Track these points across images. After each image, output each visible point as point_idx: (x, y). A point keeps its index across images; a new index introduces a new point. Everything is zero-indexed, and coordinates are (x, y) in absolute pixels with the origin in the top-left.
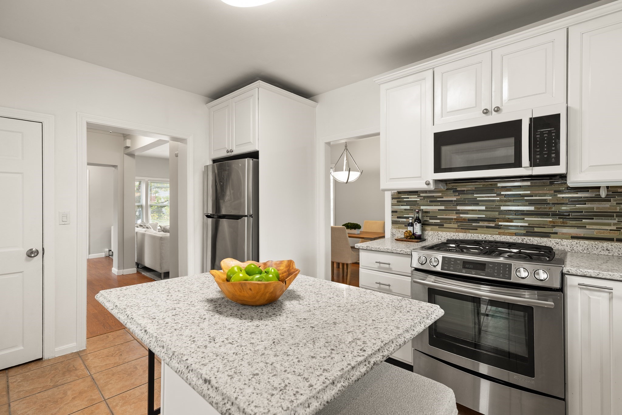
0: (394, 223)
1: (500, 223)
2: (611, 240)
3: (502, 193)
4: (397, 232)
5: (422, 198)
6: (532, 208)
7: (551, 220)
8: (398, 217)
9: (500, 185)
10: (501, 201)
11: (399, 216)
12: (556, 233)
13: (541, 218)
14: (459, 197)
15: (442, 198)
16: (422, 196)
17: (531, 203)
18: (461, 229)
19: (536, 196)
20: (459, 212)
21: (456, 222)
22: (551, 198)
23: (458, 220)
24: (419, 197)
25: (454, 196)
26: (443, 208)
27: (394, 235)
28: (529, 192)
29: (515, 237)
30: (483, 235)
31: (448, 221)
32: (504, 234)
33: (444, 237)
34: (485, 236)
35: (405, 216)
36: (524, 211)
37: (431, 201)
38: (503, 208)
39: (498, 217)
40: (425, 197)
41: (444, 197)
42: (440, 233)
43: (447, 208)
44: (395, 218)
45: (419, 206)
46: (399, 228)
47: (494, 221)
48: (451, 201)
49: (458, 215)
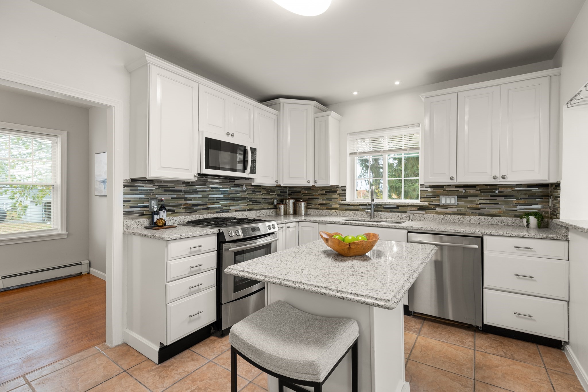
0: (125, 213)
1: (209, 206)
2: (245, 210)
3: (210, 186)
4: (132, 223)
5: (157, 187)
6: (222, 196)
7: (229, 202)
8: (131, 207)
9: (209, 180)
10: (209, 191)
11: (132, 205)
12: (230, 209)
13: (226, 201)
14: (186, 188)
15: (175, 188)
16: (157, 185)
17: (222, 193)
18: (188, 212)
19: (224, 189)
20: (186, 199)
21: (184, 207)
22: (229, 190)
23: (186, 206)
24: (155, 186)
25: (183, 186)
26: (175, 196)
27: (129, 227)
28: (221, 186)
29: (217, 214)
30: (202, 215)
31: (179, 207)
32: (211, 213)
33: (177, 220)
34: (203, 216)
35: (139, 205)
36: (219, 197)
37: (165, 191)
38: (210, 196)
39: (208, 202)
40: (160, 186)
41: (176, 187)
42: (175, 218)
43: (178, 196)
44: (128, 208)
45: (154, 195)
46: (132, 218)
47: (206, 205)
48: (181, 191)
49: (185, 202)
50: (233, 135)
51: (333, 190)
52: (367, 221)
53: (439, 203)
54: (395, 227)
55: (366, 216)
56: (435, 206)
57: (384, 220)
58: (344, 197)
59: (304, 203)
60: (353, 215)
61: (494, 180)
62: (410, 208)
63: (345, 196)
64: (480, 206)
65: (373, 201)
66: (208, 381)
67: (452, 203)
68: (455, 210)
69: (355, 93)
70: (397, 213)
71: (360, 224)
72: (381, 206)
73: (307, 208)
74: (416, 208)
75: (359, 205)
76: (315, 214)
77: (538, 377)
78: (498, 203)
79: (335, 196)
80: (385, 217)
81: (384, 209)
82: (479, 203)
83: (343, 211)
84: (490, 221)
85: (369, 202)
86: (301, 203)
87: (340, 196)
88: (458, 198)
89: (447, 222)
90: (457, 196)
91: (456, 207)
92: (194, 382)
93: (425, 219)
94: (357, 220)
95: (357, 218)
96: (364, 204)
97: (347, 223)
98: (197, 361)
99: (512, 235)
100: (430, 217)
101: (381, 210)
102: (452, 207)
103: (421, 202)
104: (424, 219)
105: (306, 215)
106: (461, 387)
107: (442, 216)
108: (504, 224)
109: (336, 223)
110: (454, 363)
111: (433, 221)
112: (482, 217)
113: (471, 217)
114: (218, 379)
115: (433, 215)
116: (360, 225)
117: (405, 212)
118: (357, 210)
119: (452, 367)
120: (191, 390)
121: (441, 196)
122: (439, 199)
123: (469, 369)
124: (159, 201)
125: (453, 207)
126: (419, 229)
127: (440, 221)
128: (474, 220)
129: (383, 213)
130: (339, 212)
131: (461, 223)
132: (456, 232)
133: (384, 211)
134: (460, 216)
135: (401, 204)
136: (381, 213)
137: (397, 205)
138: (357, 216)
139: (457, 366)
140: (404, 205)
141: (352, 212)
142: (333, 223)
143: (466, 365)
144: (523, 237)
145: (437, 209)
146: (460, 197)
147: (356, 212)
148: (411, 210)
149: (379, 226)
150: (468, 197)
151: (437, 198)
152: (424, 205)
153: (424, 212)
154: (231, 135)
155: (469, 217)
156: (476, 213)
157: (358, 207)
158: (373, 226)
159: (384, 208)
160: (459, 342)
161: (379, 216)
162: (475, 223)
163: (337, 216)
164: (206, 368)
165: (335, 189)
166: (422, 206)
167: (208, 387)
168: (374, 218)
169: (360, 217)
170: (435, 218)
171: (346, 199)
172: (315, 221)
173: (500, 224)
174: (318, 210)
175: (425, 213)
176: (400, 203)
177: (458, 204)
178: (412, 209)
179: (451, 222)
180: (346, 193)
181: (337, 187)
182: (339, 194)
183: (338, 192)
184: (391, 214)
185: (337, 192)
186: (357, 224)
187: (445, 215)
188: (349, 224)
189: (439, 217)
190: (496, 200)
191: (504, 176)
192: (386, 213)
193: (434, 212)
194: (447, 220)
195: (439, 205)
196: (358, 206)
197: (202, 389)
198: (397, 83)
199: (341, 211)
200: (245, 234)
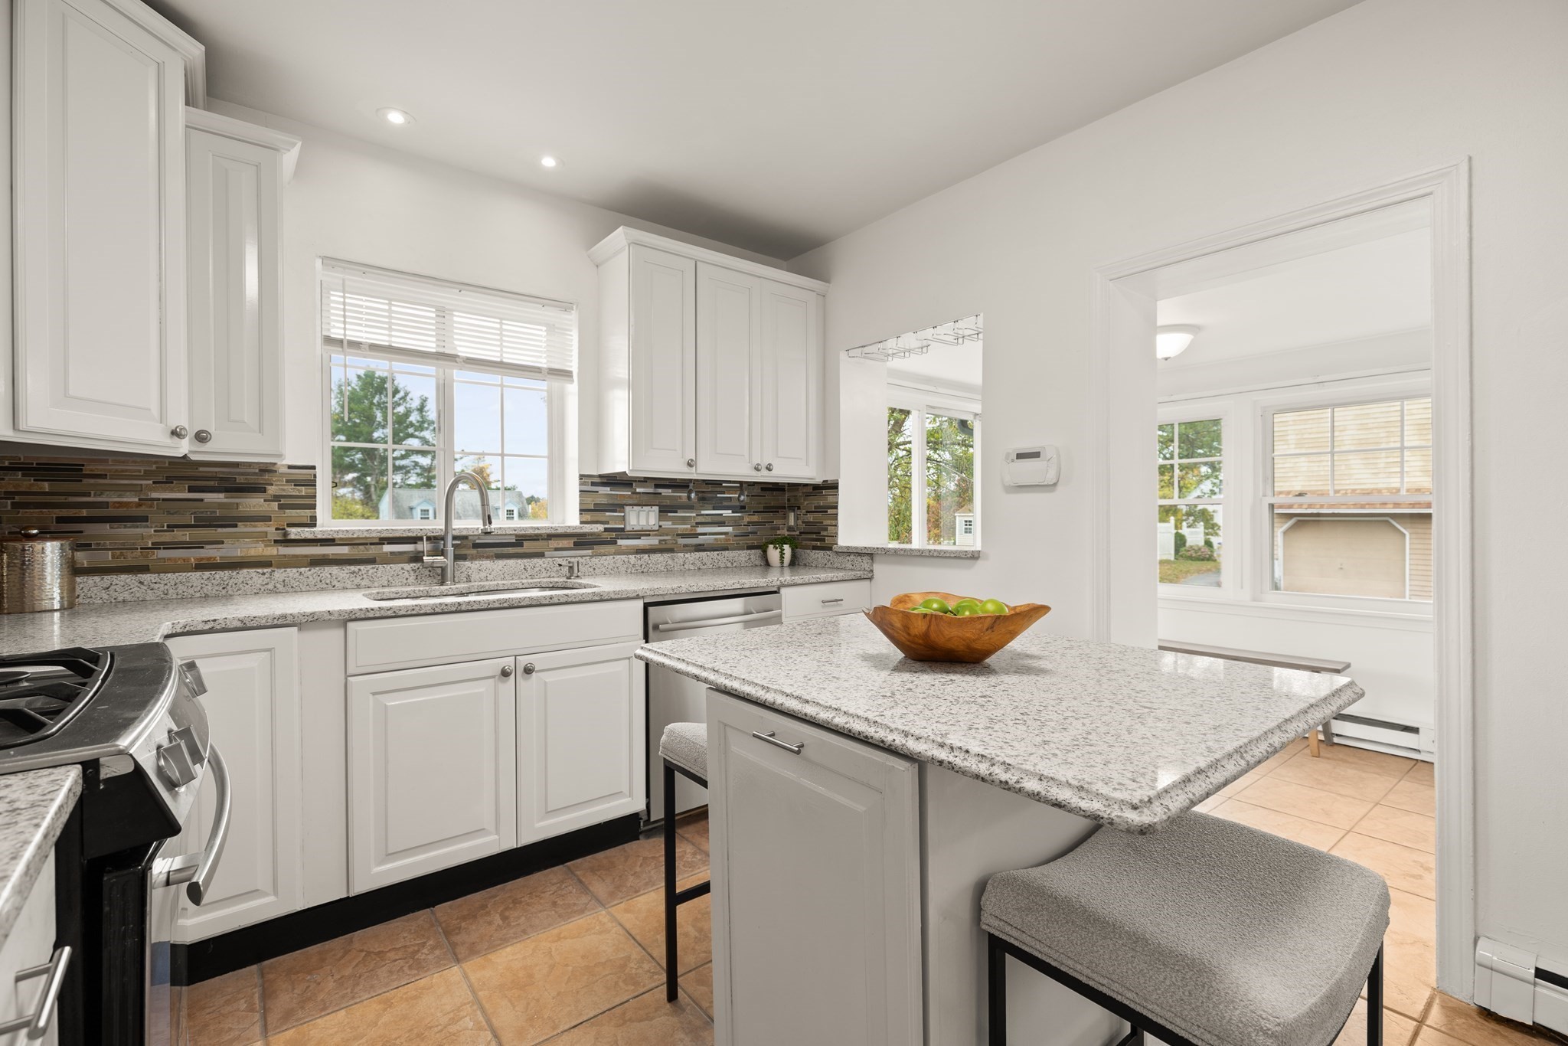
51: (240, 479)
52: (437, 593)
53: (623, 526)
56: (614, 535)
57: (490, 585)
58: (308, 513)
59: (57, 544)
61: (755, 473)
62: (554, 544)
63: (313, 507)
64: (700, 530)
67: (641, 524)
68: (653, 541)
69: (396, 118)
70: (519, 561)
71: (506, 601)
72: (465, 542)
73: (73, 571)
74: (569, 543)
75: (377, 541)
76: (126, 595)
78: (724, 523)
79: (254, 503)
80: (483, 575)
81: (474, 552)
82: (697, 523)
83: (302, 570)
84: (716, 561)
85: (438, 527)
86: (38, 546)
87: (281, 507)
88: (660, 511)
89: (643, 572)
90: (657, 507)
91: (656, 535)
93: (594, 569)
94: (397, 596)
95: (394, 590)
96: (410, 534)
99: (819, 580)
100: (606, 563)
101: (466, 555)
102: (649, 535)
103: (581, 523)
105: (71, 606)
107: (632, 557)
108: (735, 564)
111: (612, 572)
112: (704, 554)
113: (686, 555)
115: (614, 558)
117: (541, 555)
118: (371, 561)
121: (627, 508)
122: (623, 514)
125: (651, 533)
127: (629, 571)
128: (691, 562)
129: (476, 562)
130: (279, 574)
131: (669, 572)
133: (473, 558)
134: (666, 555)
135: (537, 532)
136: (467, 563)
137: (516, 535)
138: (373, 582)
140: (536, 535)
141: (352, 568)
142: (389, 613)
144: (831, 581)
145: (620, 542)
146: (665, 510)
147: (369, 567)
148: (557, 549)
150: (678, 511)
151: (620, 512)
152: (596, 531)
153: (589, 552)
155: (681, 555)
156: (692, 545)
157: (373, 551)
159: (476, 546)
161: (464, 575)
162: (692, 567)
163: (274, 592)
165: (252, 479)
166: (584, 535)
168: (454, 582)
169: (388, 586)
170: (617, 565)
171: (314, 518)
172: (280, 622)
173: (729, 565)
174: (146, 577)
175: (592, 553)
176: (532, 528)
177: (660, 526)
178: (560, 546)
179: (651, 570)
180: (315, 497)
181: (267, 469)
182: (276, 498)
183: (272, 490)
184: (501, 563)
185: (264, 491)
186: (497, 605)
187: (638, 556)
188: (463, 608)
189: (626, 560)
191: (770, 465)
192: (487, 564)
193: (610, 548)
194: (643, 567)
195: (622, 530)
196: (371, 544)
198: (549, 162)
199: (295, 570)
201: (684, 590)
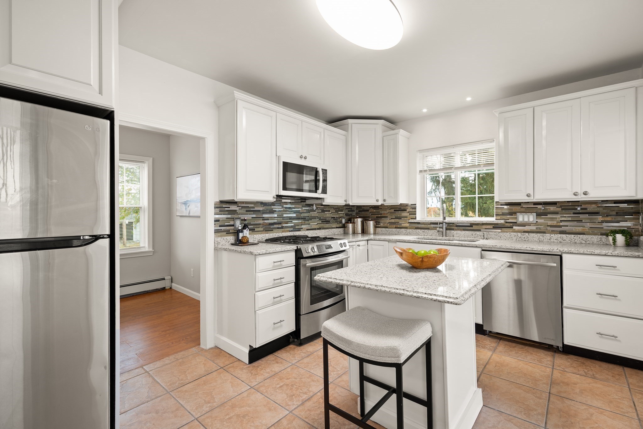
0: (216, 231)
1: (283, 225)
2: (315, 229)
3: (284, 206)
4: (221, 240)
5: (240, 208)
6: (295, 215)
7: (301, 221)
8: (220, 226)
9: (283, 201)
10: (284, 211)
11: (221, 224)
12: (302, 228)
13: (298, 220)
14: (264, 208)
15: (254, 208)
16: (240, 206)
17: (295, 212)
18: (265, 231)
19: (296, 209)
20: (264, 219)
21: (263, 226)
22: (300, 209)
23: (263, 225)
24: (238, 207)
25: (261, 207)
26: (254, 216)
27: (219, 244)
28: (294, 206)
29: (290, 233)
30: (278, 233)
31: (258, 226)
32: (285, 232)
33: (257, 238)
34: (279, 234)
35: (226, 224)
36: (292, 217)
37: (246, 211)
38: (285, 215)
39: (282, 221)
40: (243, 207)
41: (255, 208)
42: (255, 236)
43: (257, 216)
44: (217, 227)
45: (238, 215)
46: (221, 236)
47: (281, 224)
48: (259, 211)
49: (263, 221)
50: (305, 158)
51: (402, 208)
52: (439, 239)
53: (516, 221)
54: (468, 245)
55: (437, 235)
56: (511, 224)
57: (457, 239)
58: (414, 216)
59: (372, 222)
60: (424, 234)
61: (575, 197)
62: (484, 227)
63: (415, 214)
64: (561, 224)
65: (445, 219)
66: (294, 380)
67: (530, 220)
68: (534, 228)
69: (425, 110)
70: (470, 232)
72: (453, 225)
73: (376, 227)
74: (491, 227)
75: (430, 223)
76: (384, 232)
77: (620, 395)
78: (582, 221)
79: (404, 214)
80: (458, 235)
81: (456, 228)
82: (560, 221)
83: (413, 230)
84: (573, 239)
85: (440, 220)
86: (369, 222)
87: (410, 214)
88: (536, 215)
89: (525, 240)
90: (535, 213)
91: (534, 225)
92: (282, 379)
93: (501, 237)
94: (428, 239)
95: (428, 237)
96: (436, 222)
97: (418, 241)
98: (281, 363)
99: (593, 253)
100: (506, 235)
101: (454, 229)
102: (531, 225)
103: (496, 219)
104: (499, 237)
105: (375, 234)
106: (535, 398)
107: (519, 234)
108: (588, 242)
109: (406, 241)
110: (529, 379)
111: (509, 239)
112: (564, 236)
113: (552, 235)
114: (302, 378)
115: (510, 234)
116: (431, 243)
117: (480, 230)
118: (428, 229)
119: (527, 382)
120: (280, 385)
121: (518, 214)
122: (516, 216)
123: (545, 384)
124: (242, 220)
125: (531, 224)
126: (494, 247)
127: (518, 239)
128: (555, 239)
129: (456, 231)
130: (408, 230)
131: (540, 242)
132: (532, 250)
133: (456, 230)
134: (539, 234)
135: (475, 222)
136: (453, 231)
137: (470, 223)
138: (428, 234)
139: (532, 381)
140: (477, 223)
141: (423, 230)
142: (404, 241)
143: (542, 380)
144: (605, 255)
145: (514, 227)
146: (539, 215)
147: (427, 230)
148: (486, 229)
149: (451, 244)
150: (548, 215)
151: (514, 215)
152: (500, 223)
153: (500, 231)
154: (304, 158)
155: (549, 235)
156: (557, 231)
157: (429, 226)
158: (445, 244)
159: (457, 226)
160: (536, 360)
161: (452, 235)
162: (556, 241)
163: (407, 235)
164: (290, 370)
165: (404, 208)
166: (497, 224)
167: (294, 384)
168: (446, 236)
169: (431, 236)
170: (512, 237)
171: (416, 217)
172: (384, 240)
173: (583, 242)
174: (387, 229)
175: (501, 231)
176: (473, 221)
177: (537, 222)
178: (487, 228)
179: (529, 240)
180: (416, 212)
181: (407, 205)
182: (409, 212)
183: (408, 210)
184: (464, 232)
185: (406, 210)
186: (429, 243)
187: (523, 234)
188: (420, 242)
189: (516, 235)
190: (580, 217)
191: (586, 192)
192: (459, 232)
193: (511, 230)
194: (525, 238)
195: (516, 223)
196: (428, 224)
197: (289, 385)
198: (469, 99)
199: (411, 230)
200: (320, 251)
201: (498, 247)
